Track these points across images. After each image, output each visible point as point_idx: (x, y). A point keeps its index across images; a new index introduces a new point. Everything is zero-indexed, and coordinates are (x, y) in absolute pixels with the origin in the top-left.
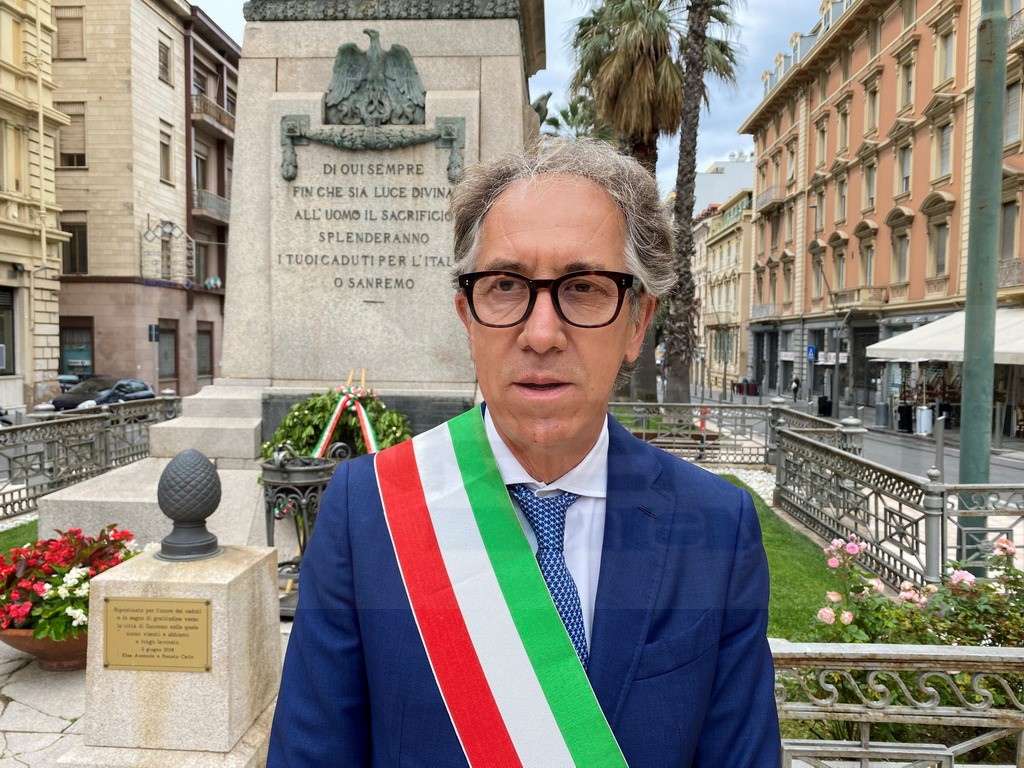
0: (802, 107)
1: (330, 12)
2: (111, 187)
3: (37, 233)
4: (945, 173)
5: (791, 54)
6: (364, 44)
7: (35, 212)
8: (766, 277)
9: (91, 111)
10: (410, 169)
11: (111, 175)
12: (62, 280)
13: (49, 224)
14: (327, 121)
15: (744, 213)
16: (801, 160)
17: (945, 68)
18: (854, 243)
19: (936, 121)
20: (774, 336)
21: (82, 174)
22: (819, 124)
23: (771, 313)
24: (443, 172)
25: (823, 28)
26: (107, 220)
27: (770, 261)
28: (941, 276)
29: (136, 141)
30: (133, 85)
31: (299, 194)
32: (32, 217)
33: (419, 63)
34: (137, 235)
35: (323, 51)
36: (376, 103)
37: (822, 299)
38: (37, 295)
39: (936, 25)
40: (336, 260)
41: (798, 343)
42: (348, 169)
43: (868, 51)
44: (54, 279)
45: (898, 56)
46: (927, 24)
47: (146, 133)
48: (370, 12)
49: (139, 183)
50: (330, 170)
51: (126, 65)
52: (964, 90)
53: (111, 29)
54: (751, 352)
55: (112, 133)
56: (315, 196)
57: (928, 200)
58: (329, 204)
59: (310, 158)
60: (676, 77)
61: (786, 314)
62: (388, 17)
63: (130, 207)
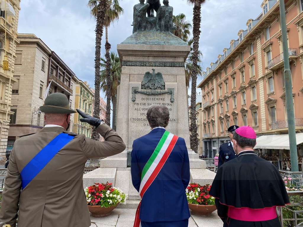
0: (215, 81)
1: (142, 64)
2: (25, 99)
3: (5, 112)
4: (255, 99)
5: (210, 67)
6: (151, 72)
7: (5, 106)
8: (207, 126)
9: (22, 78)
10: (162, 99)
11: (26, 96)
12: (10, 126)
13: (8, 110)
14: (142, 89)
15: (199, 108)
16: (215, 95)
17: (252, 73)
18: (232, 117)
19: (251, 86)
20: (210, 142)
21: (17, 95)
22: (220, 85)
23: (209, 136)
24: (169, 100)
25: (219, 62)
26: (23, 108)
27: (208, 122)
28: (256, 126)
29: (34, 86)
30: (35, 71)
31: (136, 105)
32: (4, 107)
33: (163, 76)
34: (32, 113)
35: (140, 73)
36: (153, 85)
37: (223, 132)
38: (3, 130)
39: (249, 62)
40: (144, 119)
41: (217, 144)
42: (147, 99)
43: (231, 68)
44: (8, 125)
45: (240, 69)
46: (247, 62)
47: (37, 84)
48: (151, 65)
49: (33, 98)
50: (143, 99)
51: (33, 66)
52: (258, 79)
53: (30, 57)
54: (204, 147)
55: (27, 84)
56: (140, 105)
57: (251, 106)
58: (142, 107)
59: (139, 97)
60: (187, 74)
61: (214, 136)
62: (155, 66)
63: (30, 105)
